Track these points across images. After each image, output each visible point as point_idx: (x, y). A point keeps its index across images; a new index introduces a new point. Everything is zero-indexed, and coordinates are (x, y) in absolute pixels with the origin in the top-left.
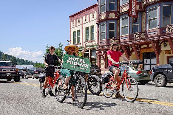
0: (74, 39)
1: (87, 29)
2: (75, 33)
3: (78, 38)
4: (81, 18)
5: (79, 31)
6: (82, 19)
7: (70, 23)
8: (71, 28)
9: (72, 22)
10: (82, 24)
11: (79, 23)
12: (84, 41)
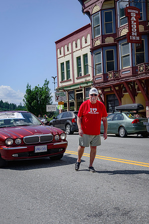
2: (64, 65)
5: (68, 62)
6: (72, 45)
9: (59, 50)
10: (72, 52)
11: (68, 51)
12: (76, 76)
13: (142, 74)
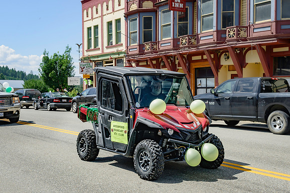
0: (89, 40)
1: (110, 24)
2: (91, 29)
3: (96, 39)
4: (100, 5)
5: (96, 27)
6: (102, 7)
8: (83, 22)
9: (85, 11)
10: (102, 16)
11: (97, 13)
12: (106, 44)
13: (184, 47)
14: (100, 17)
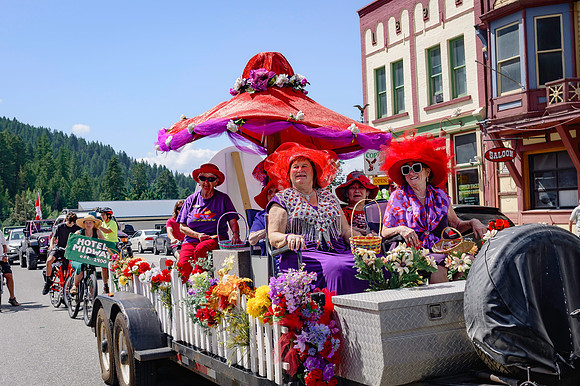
0: (380, 98)
1: (433, 53)
2: (384, 73)
3: (398, 93)
4: (405, 12)
5: (397, 66)
7: (363, 36)
8: (364, 57)
9: (369, 33)
10: (413, 36)
11: (399, 31)
12: (423, 102)
14: (406, 39)
